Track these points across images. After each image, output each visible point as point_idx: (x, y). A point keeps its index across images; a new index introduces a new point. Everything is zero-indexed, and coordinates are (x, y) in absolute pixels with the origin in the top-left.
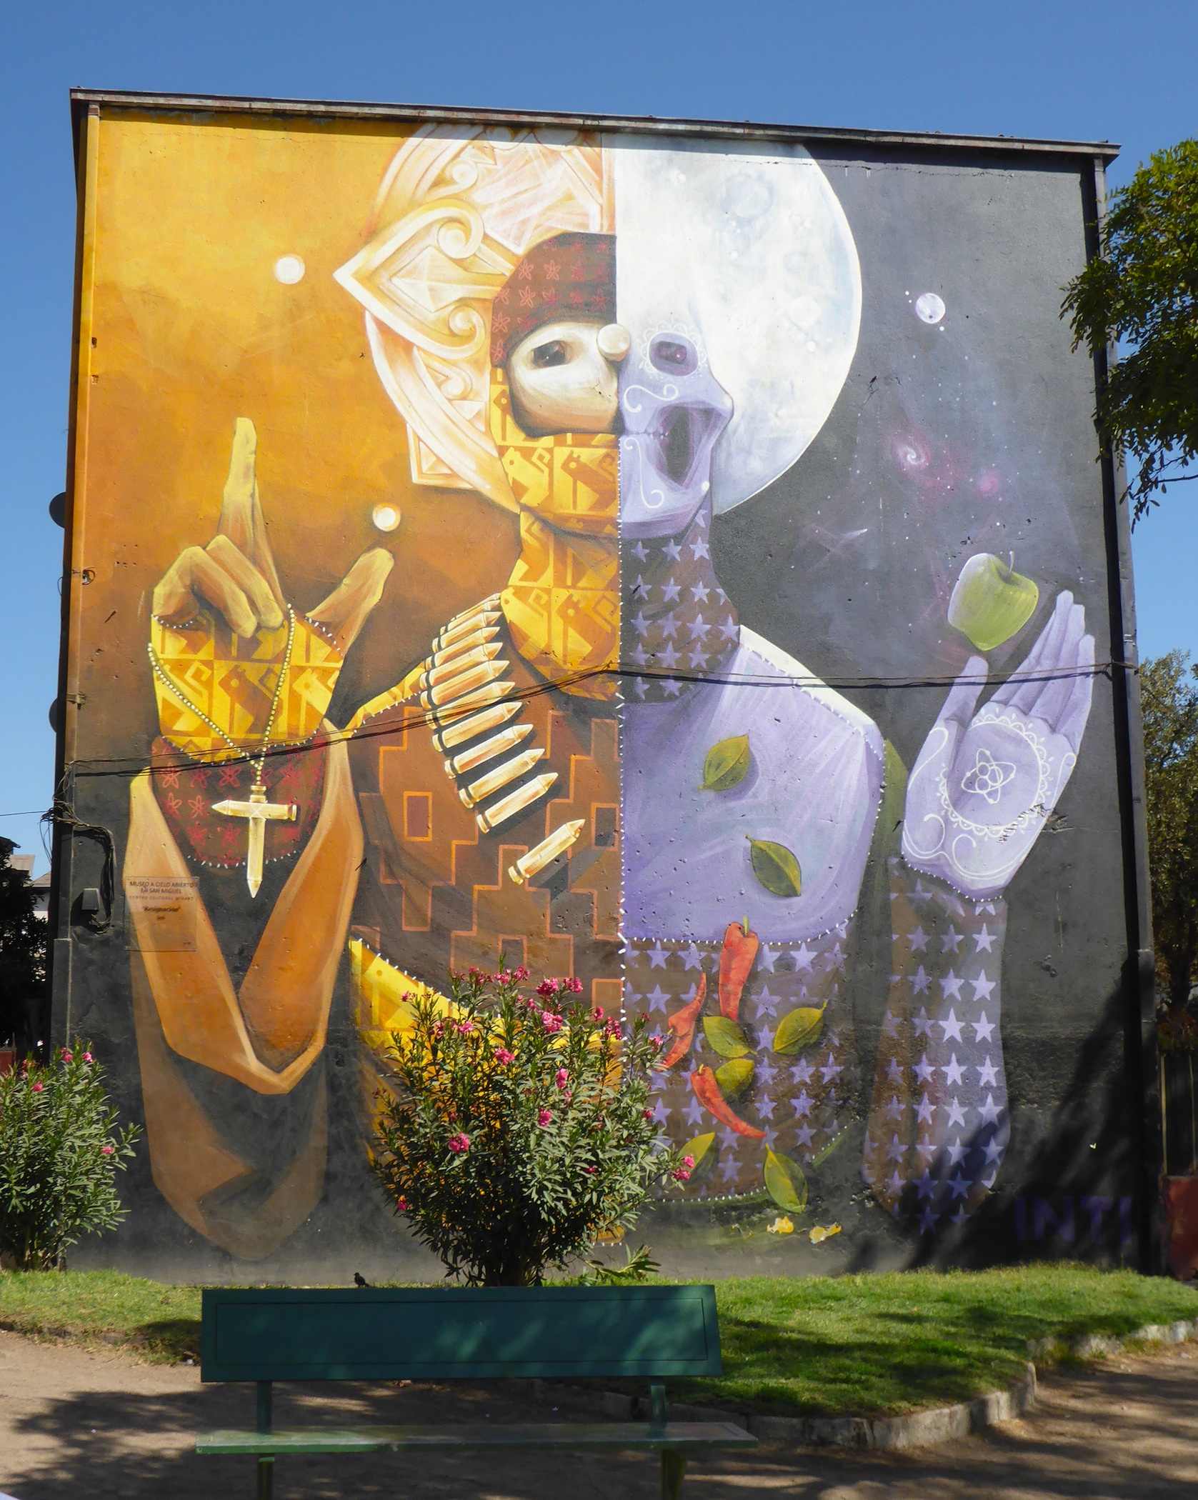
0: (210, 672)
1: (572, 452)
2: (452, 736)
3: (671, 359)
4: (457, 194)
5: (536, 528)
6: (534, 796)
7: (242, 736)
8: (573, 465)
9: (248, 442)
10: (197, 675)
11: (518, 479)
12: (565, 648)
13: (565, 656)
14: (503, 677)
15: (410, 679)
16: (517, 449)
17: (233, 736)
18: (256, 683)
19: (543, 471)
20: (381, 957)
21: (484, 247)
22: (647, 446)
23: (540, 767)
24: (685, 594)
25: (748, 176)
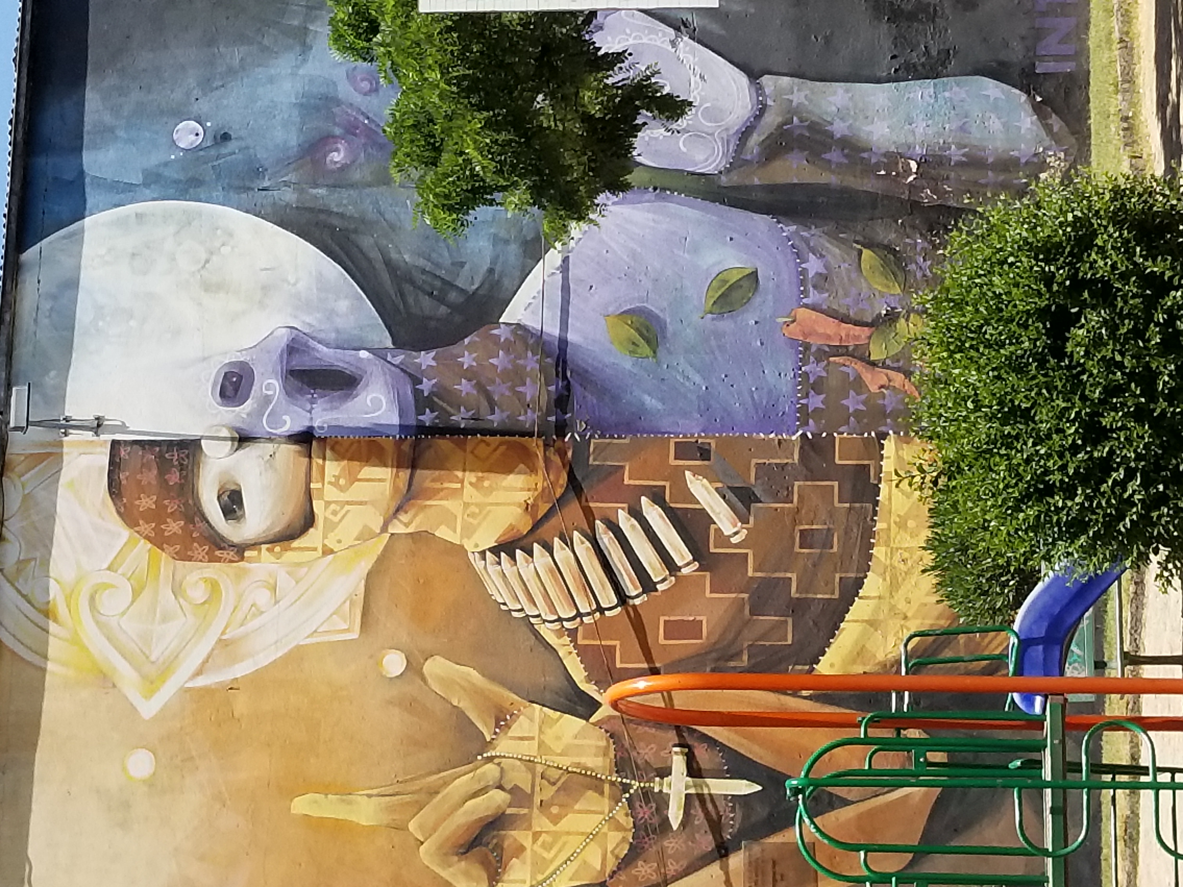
0: (543, 835)
1: (330, 483)
2: (608, 599)
3: (237, 387)
4: (66, 598)
5: (404, 517)
6: (663, 518)
7: (606, 801)
8: (342, 482)
9: (316, 802)
10: (546, 847)
11: (355, 534)
12: (522, 490)
13: (529, 490)
14: (549, 548)
15: (551, 639)
16: (325, 537)
17: (607, 811)
18: (555, 788)
19: (348, 511)
20: (817, 664)
21: (120, 572)
22: (324, 410)
23: (636, 513)
24: (470, 374)
25: (52, 309)
